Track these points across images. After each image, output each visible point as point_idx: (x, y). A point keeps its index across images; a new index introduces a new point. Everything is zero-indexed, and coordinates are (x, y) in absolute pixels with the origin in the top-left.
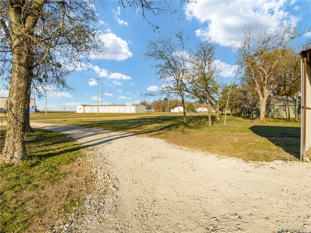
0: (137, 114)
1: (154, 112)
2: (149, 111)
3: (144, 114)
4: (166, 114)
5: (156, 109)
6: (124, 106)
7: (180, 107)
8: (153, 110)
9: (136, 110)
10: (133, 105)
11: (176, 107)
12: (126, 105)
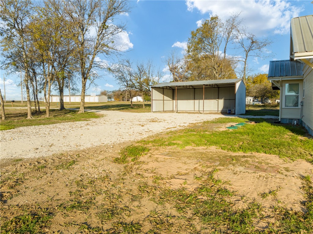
0: (100, 103)
1: (114, 101)
2: (109, 100)
3: (106, 103)
4: (125, 103)
5: (116, 99)
6: (89, 97)
7: (138, 97)
8: (113, 100)
9: (99, 99)
10: (96, 95)
11: (135, 96)
12: (90, 96)
